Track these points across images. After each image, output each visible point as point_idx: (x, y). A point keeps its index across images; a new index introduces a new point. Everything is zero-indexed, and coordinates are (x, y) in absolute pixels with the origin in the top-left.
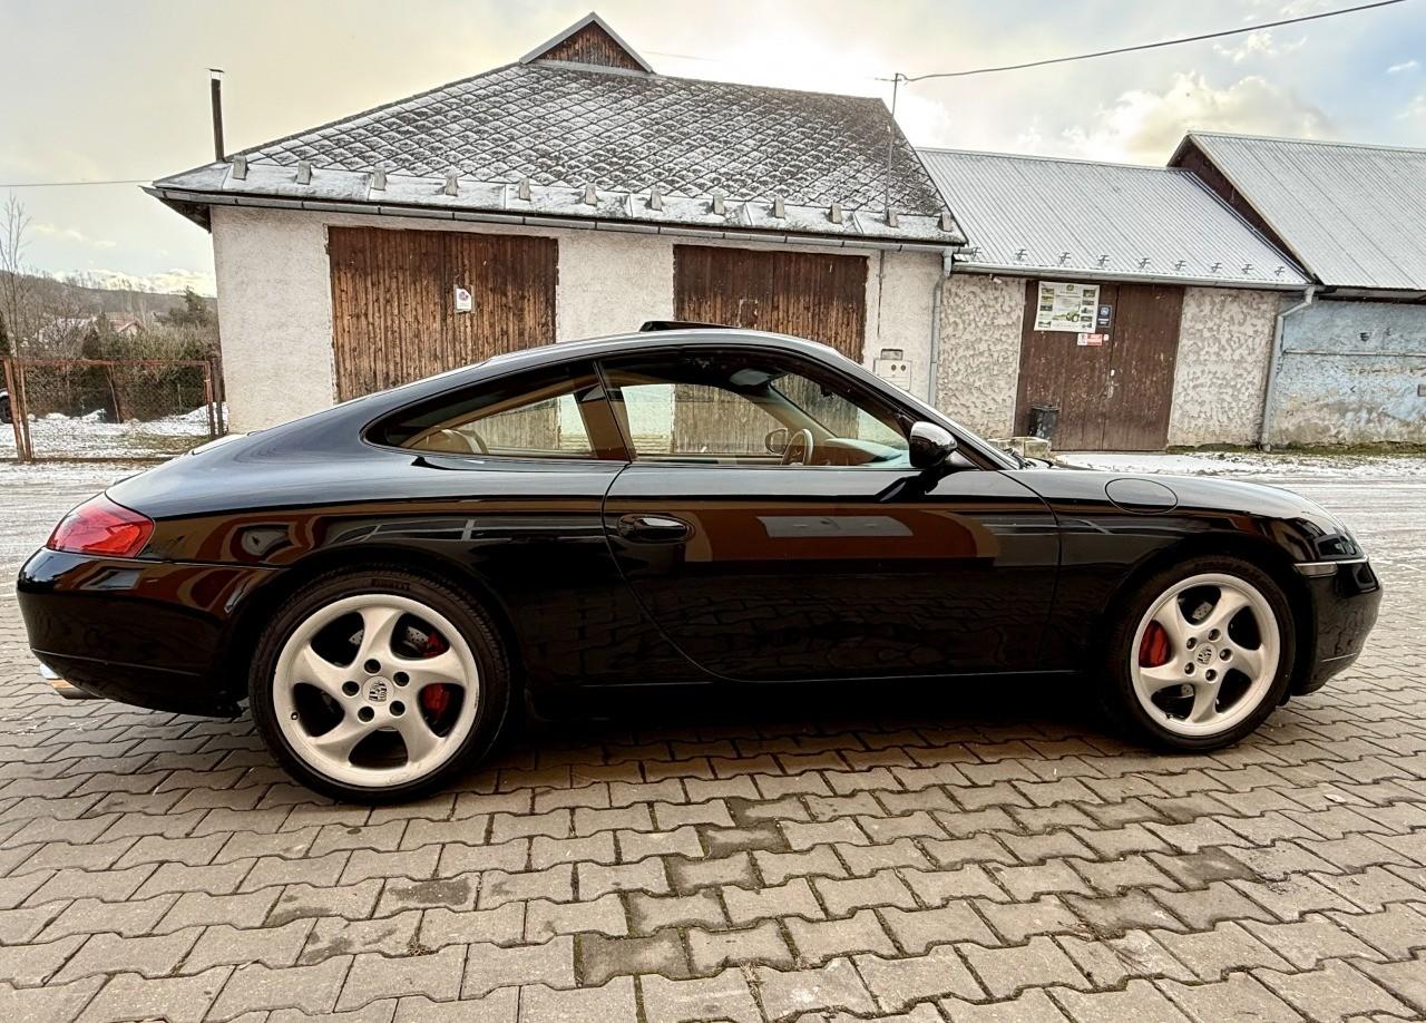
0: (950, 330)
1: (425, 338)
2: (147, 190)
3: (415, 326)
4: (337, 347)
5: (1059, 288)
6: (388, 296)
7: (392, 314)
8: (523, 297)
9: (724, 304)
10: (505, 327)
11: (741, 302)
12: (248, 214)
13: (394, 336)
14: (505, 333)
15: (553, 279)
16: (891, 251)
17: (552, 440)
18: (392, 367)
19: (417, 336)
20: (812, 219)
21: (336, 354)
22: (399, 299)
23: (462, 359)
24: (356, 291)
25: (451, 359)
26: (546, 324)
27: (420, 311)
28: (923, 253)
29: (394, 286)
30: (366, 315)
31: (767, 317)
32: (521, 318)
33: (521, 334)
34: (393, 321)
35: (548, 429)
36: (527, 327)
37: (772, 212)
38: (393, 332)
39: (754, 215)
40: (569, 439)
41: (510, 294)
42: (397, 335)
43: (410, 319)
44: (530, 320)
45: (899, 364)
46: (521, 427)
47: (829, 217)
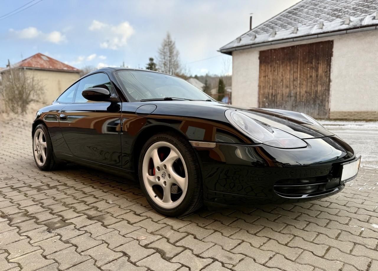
1: (284, 81)
2: (218, 51)
3: (281, 78)
4: (259, 86)
6: (274, 69)
7: (275, 75)
8: (318, 63)
10: (311, 74)
12: (240, 52)
13: (275, 82)
14: (311, 77)
15: (331, 55)
17: (326, 113)
18: (274, 91)
19: (282, 80)
21: (259, 89)
22: (277, 70)
23: (296, 86)
24: (265, 69)
25: (292, 87)
26: (326, 72)
27: (283, 73)
29: (276, 66)
30: (268, 76)
32: (317, 70)
33: (317, 76)
34: (275, 77)
35: (325, 109)
36: (319, 74)
38: (275, 80)
40: (333, 113)
41: (314, 63)
42: (276, 81)
43: (280, 75)
44: (320, 71)
46: (314, 109)
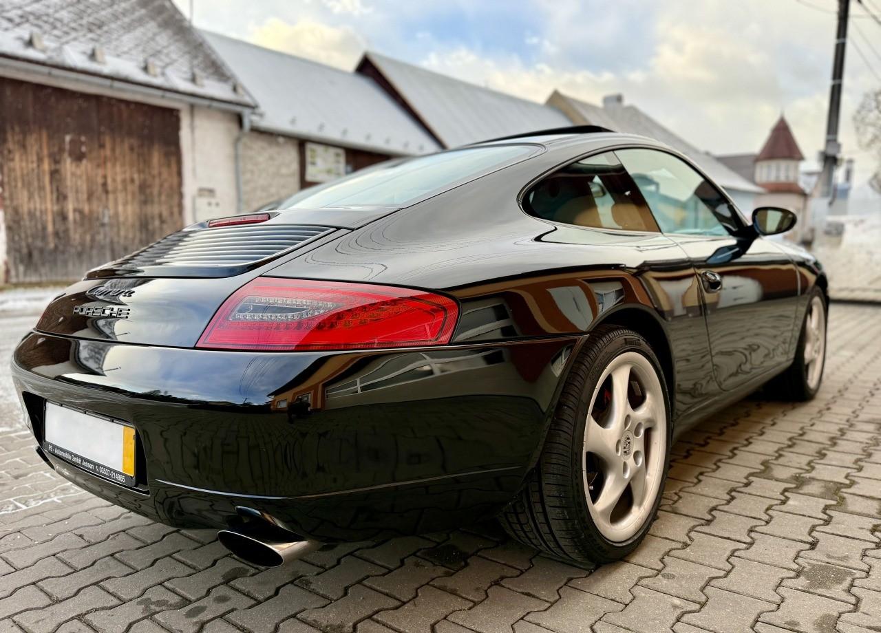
0: (248, 176)
5: (320, 149)
9: (50, 137)
11: (68, 138)
16: (200, 107)
20: (130, 68)
28: (225, 112)
31: (94, 154)
37: (93, 56)
39: (74, 56)
45: (213, 201)
47: (146, 69)
